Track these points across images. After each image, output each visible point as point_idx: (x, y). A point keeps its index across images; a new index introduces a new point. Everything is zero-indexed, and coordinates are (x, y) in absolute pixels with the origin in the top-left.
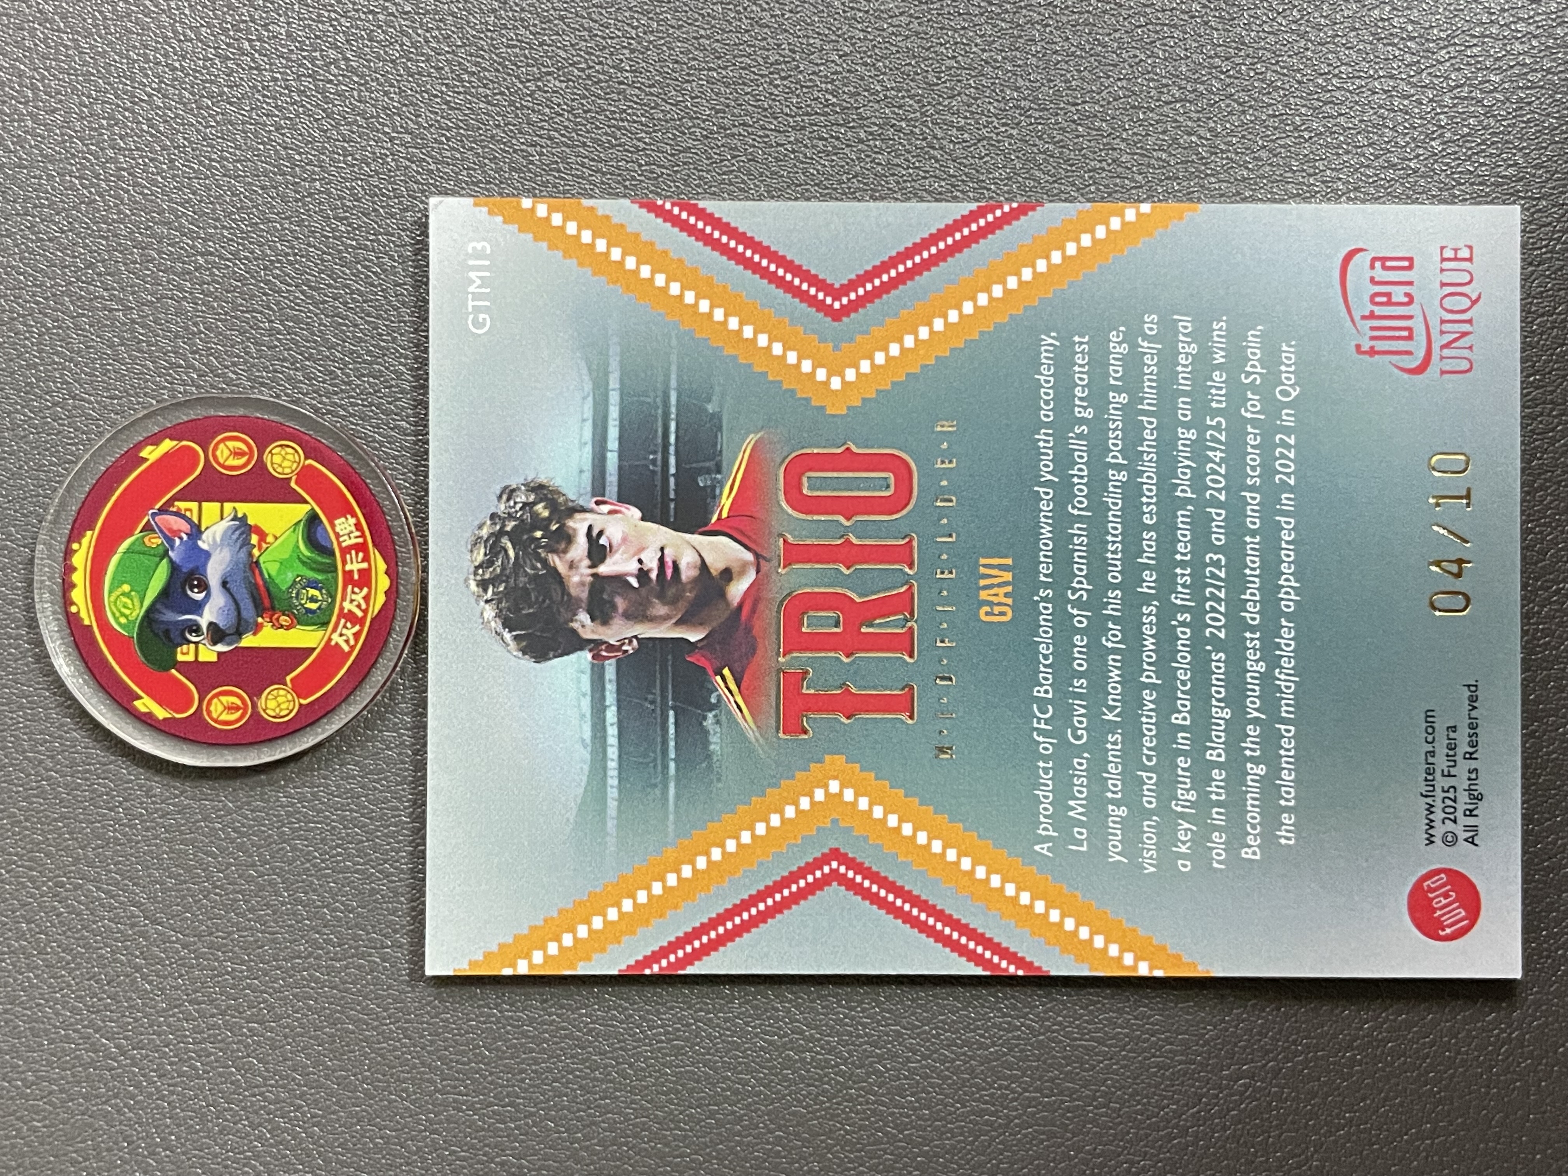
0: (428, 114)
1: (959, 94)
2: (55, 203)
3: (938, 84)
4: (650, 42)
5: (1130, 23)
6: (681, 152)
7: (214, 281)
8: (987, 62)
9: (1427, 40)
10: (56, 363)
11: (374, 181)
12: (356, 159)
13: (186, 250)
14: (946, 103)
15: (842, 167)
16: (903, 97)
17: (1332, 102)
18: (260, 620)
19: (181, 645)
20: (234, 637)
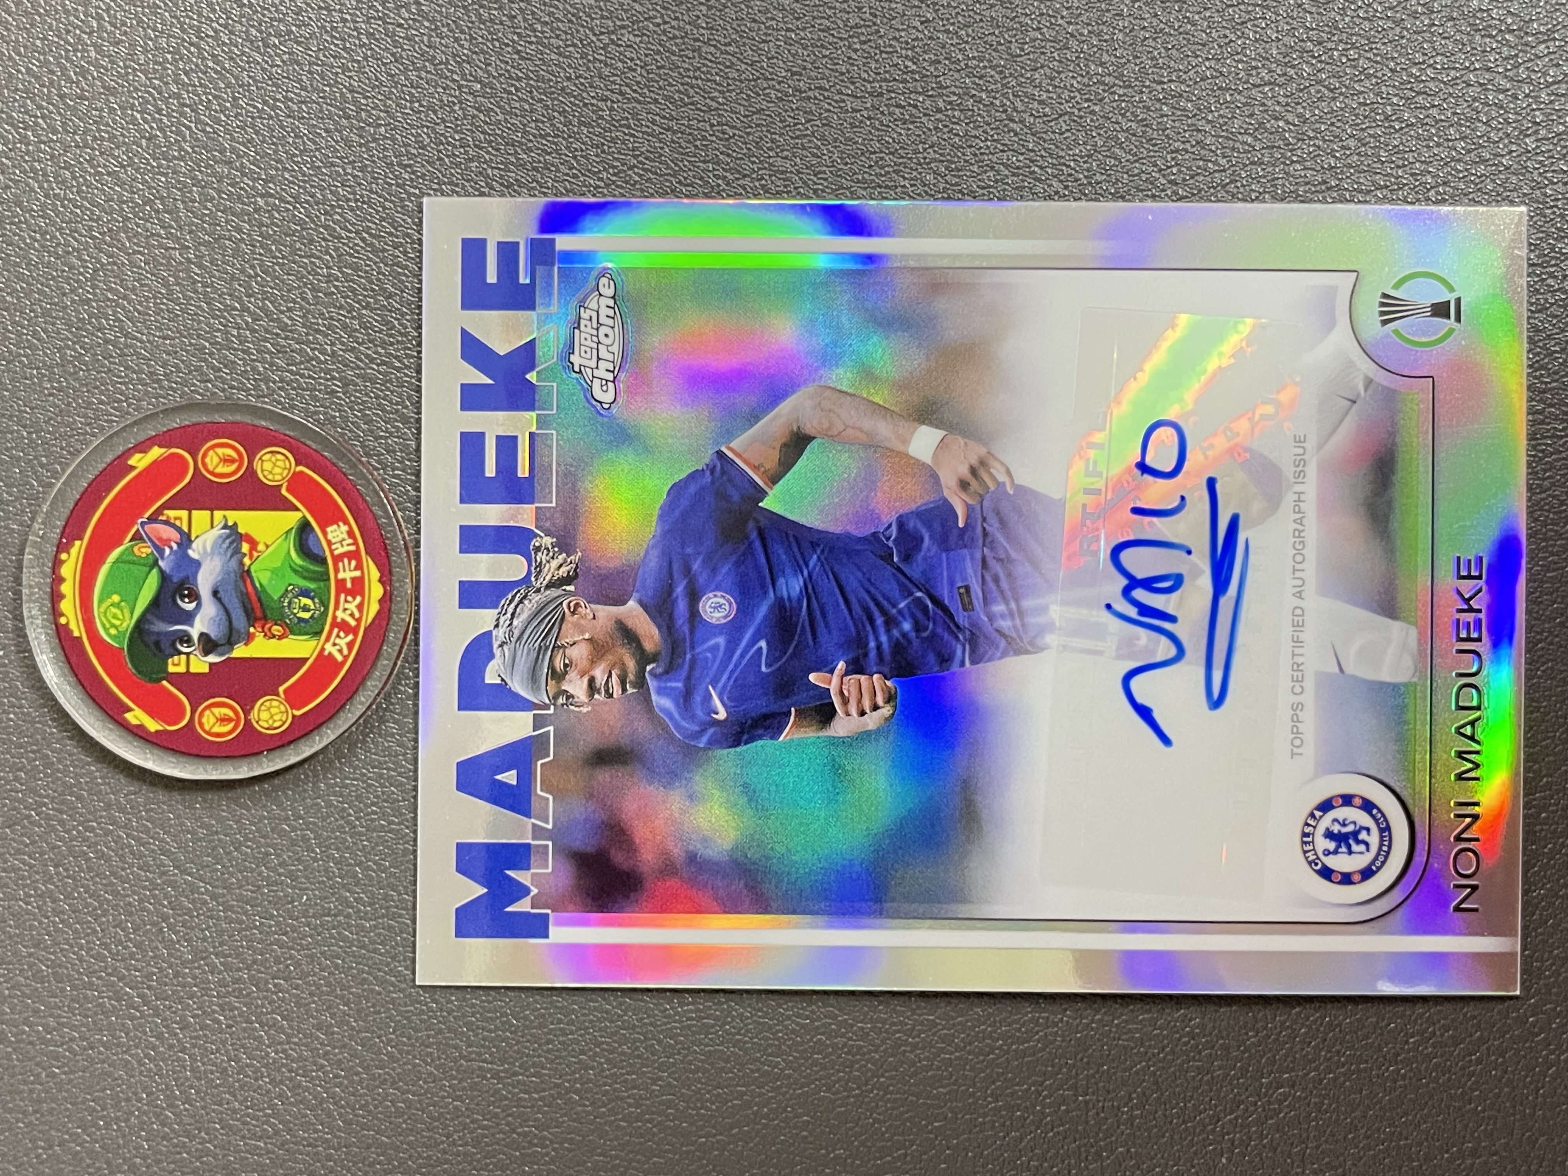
0: (498, 63)
1: (1042, 67)
2: (115, 136)
3: (1021, 56)
6: (754, 113)
7: (273, 224)
8: (1072, 35)
9: (1527, 33)
10: (109, 299)
11: (440, 129)
12: (423, 106)
13: (246, 191)
14: (1029, 75)
15: (919, 136)
16: (985, 67)
17: (1425, 93)
18: (252, 630)
19: (172, 656)
20: (226, 648)
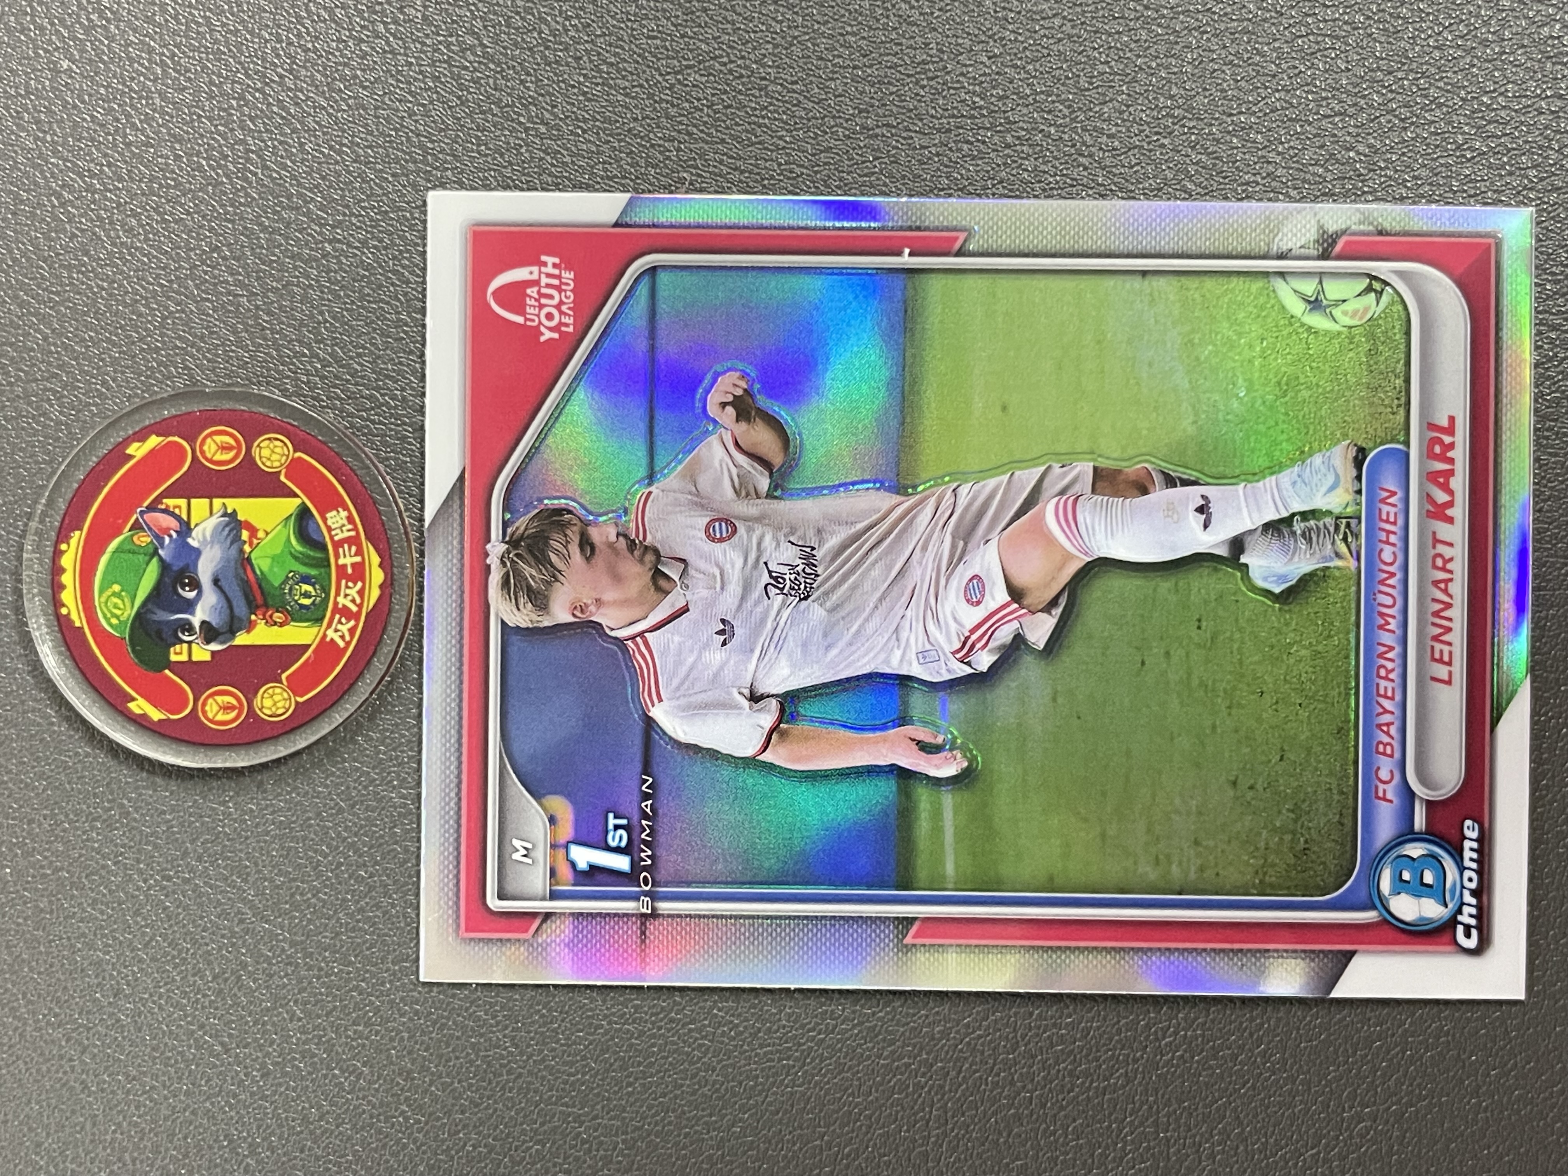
0: (564, 104)
1: (1111, 100)
2: (181, 184)
3: (1088, 90)
4: (795, 38)
5: (1291, 32)
6: (822, 152)
7: (341, 269)
8: (1141, 69)
10: (178, 348)
11: (508, 172)
12: (490, 149)
13: (313, 237)
14: (1097, 109)
15: (988, 172)
16: (1053, 102)
17: (1497, 121)
18: (253, 617)
19: (174, 645)
20: (228, 635)
